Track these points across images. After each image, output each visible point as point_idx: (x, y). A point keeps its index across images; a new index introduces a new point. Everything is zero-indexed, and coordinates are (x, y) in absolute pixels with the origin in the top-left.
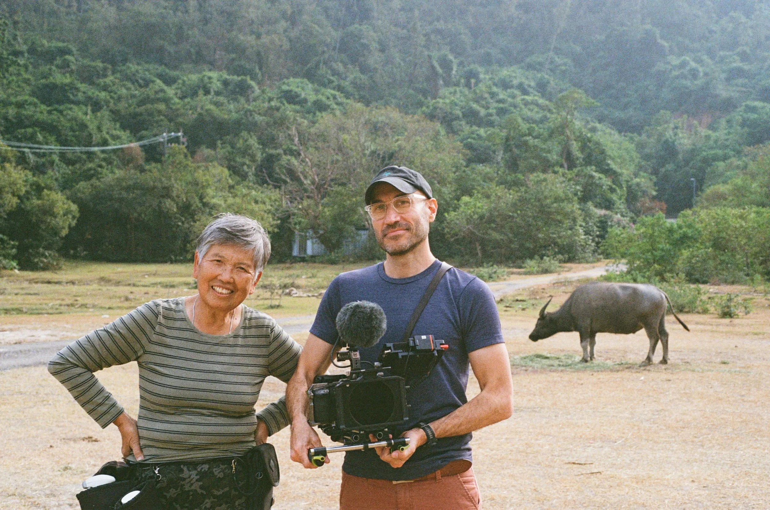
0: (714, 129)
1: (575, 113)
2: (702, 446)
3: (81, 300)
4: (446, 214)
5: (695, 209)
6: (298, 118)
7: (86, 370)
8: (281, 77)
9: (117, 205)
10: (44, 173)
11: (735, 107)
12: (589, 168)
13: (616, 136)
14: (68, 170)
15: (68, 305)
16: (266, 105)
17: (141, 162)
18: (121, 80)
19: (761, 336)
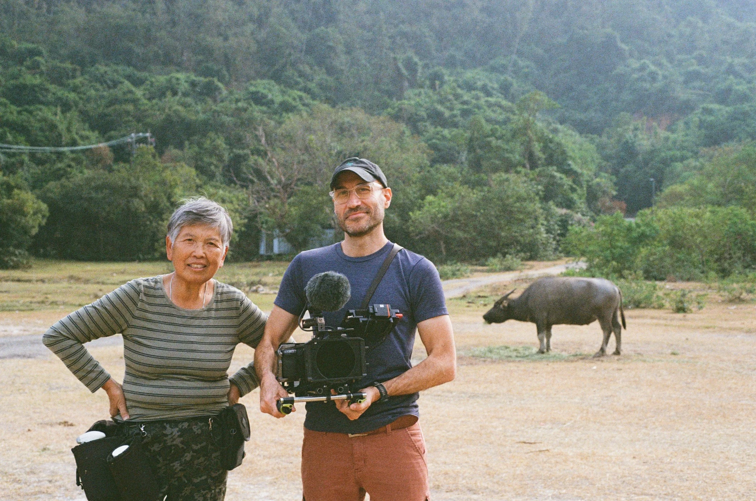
0: (673, 131)
1: (537, 114)
2: (646, 427)
3: (51, 298)
4: (411, 213)
5: (654, 208)
6: (265, 119)
7: (76, 342)
8: (249, 79)
9: (86, 205)
10: (14, 173)
11: (693, 109)
12: (550, 168)
13: (577, 137)
14: (37, 170)
15: (39, 303)
16: (233, 106)
17: (109, 162)
18: (91, 82)
19: (711, 330)
